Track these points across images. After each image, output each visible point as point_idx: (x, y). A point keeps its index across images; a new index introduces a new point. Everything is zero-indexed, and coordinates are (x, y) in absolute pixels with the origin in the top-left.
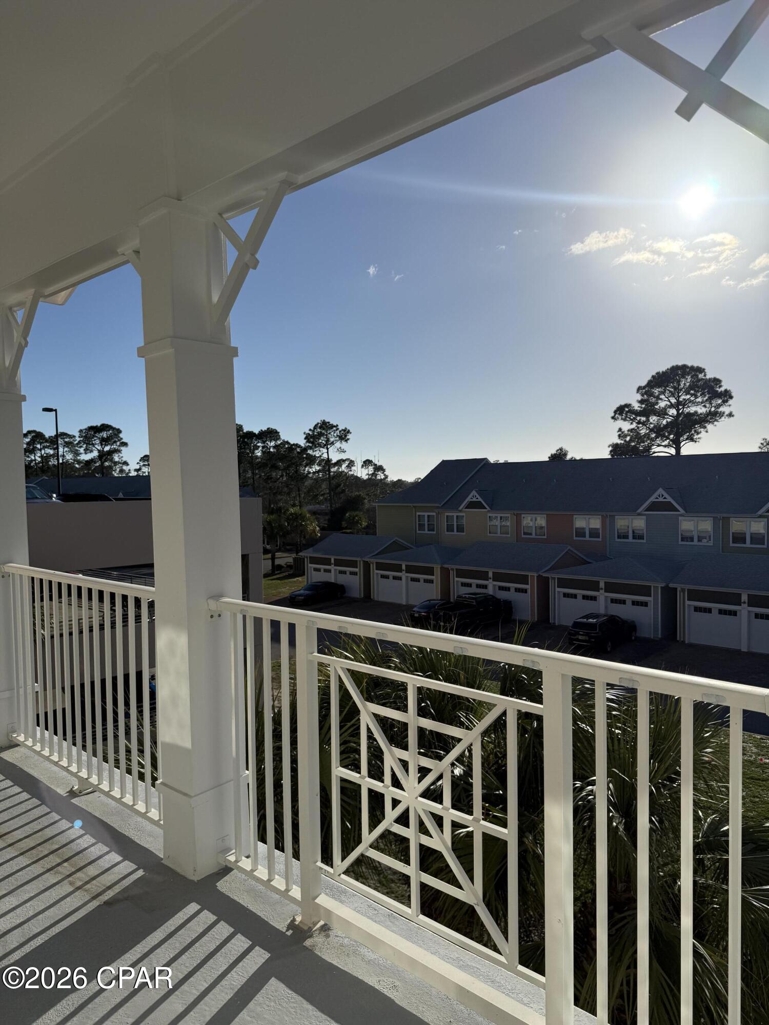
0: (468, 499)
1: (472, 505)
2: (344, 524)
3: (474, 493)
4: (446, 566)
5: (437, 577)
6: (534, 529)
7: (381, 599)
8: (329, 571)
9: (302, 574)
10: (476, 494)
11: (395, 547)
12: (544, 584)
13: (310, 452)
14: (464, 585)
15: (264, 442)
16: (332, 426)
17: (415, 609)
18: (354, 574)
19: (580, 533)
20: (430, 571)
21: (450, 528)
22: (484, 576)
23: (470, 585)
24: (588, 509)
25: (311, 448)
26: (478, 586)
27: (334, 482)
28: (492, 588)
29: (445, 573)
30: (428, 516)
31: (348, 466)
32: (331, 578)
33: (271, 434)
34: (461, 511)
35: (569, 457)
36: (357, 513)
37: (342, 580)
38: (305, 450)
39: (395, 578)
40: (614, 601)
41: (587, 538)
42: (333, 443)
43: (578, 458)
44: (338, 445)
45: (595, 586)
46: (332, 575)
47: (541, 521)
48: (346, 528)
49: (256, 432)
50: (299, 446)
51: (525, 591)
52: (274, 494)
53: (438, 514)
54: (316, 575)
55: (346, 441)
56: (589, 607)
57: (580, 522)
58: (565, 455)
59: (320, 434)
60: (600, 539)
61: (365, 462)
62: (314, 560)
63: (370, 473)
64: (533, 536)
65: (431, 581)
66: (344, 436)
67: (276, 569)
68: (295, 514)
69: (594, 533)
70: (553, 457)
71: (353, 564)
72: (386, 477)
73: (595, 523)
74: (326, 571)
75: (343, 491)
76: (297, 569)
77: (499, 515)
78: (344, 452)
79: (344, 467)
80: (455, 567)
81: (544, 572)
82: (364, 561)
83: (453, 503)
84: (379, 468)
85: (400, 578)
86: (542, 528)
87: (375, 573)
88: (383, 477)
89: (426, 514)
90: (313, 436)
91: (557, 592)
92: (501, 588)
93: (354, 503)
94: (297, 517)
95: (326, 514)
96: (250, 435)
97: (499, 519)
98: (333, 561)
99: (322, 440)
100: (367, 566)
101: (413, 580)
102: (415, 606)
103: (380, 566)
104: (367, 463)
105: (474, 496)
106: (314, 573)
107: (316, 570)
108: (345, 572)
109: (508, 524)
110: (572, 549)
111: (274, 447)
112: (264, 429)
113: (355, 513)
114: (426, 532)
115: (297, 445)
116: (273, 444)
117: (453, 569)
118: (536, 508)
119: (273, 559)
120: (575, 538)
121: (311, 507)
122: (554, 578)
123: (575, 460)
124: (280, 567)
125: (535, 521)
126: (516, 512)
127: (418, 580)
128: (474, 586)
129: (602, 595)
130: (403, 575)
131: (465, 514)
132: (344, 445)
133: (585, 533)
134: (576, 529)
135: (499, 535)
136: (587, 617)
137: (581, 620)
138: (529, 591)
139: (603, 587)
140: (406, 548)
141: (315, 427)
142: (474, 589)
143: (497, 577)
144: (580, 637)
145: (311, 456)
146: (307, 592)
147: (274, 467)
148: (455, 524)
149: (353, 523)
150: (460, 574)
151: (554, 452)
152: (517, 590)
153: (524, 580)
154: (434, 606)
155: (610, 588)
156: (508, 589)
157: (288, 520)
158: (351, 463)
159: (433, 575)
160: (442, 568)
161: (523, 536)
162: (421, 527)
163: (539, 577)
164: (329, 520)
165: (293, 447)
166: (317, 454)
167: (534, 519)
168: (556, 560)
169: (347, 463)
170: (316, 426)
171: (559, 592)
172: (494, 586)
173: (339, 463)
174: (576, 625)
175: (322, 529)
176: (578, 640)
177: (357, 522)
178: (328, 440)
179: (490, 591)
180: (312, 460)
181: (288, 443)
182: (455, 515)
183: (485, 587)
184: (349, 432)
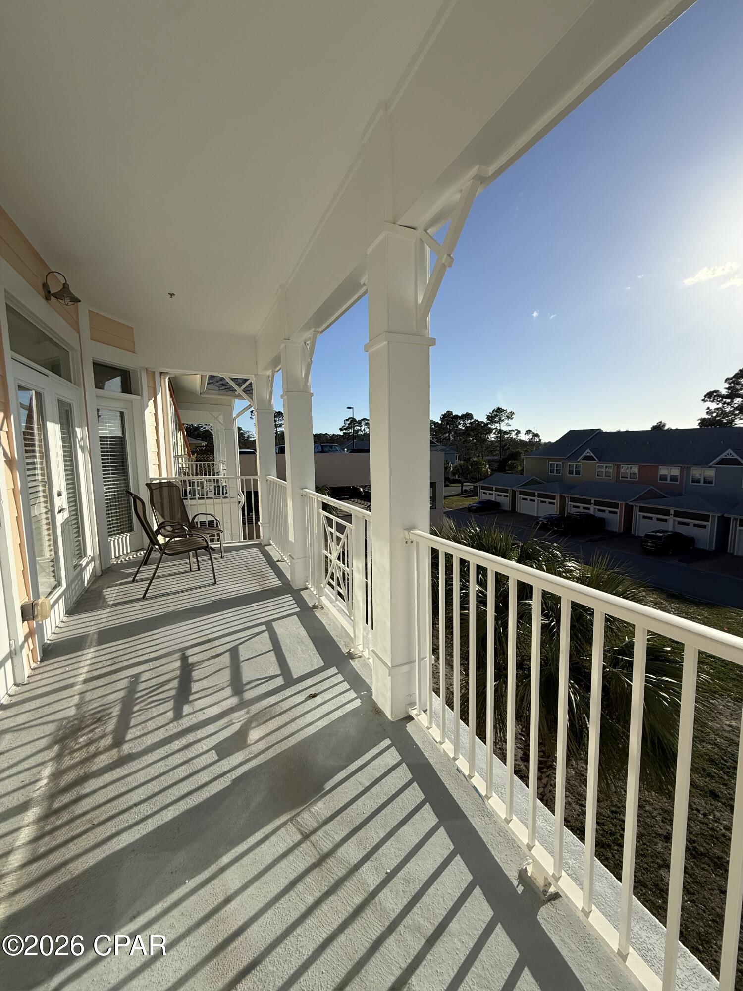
0: (584, 454)
1: (586, 458)
2: (507, 468)
3: (588, 450)
4: (563, 495)
5: (557, 501)
6: (629, 474)
7: (522, 512)
8: (492, 494)
9: (477, 496)
10: (589, 451)
11: (533, 482)
12: (629, 510)
13: (489, 426)
14: (574, 507)
15: (463, 421)
16: (503, 411)
17: (540, 519)
18: (507, 496)
19: (663, 478)
20: (553, 498)
21: (571, 472)
22: (589, 502)
23: (578, 507)
24: (671, 463)
25: (490, 424)
26: (584, 508)
27: (503, 443)
28: (593, 510)
29: (563, 499)
30: (557, 464)
31: (516, 434)
32: (493, 498)
33: (468, 416)
34: (578, 462)
35: (666, 428)
36: (515, 462)
37: (499, 499)
38: (488, 424)
39: (531, 500)
40: (679, 523)
41: (668, 481)
42: (503, 420)
43: (674, 428)
44: (506, 421)
45: (667, 513)
46: (492, 496)
47: (635, 469)
48: (508, 470)
49: (460, 415)
50: (484, 423)
51: (616, 513)
52: (468, 450)
53: (563, 463)
54: (485, 496)
55: (512, 419)
56: (661, 526)
57: (663, 471)
58: (664, 426)
59: (496, 415)
60: (678, 483)
61: (527, 431)
62: (483, 488)
63: (530, 438)
64: (629, 479)
65: (553, 504)
66: (510, 416)
67: (463, 492)
68: (476, 461)
69: (674, 479)
70: (654, 428)
71: (506, 491)
72: (540, 440)
73: (675, 472)
74: (490, 494)
75: (509, 449)
76: (474, 493)
77: (605, 465)
78: (510, 425)
79: (513, 435)
80: (569, 496)
81: (632, 502)
82: (513, 490)
83: (574, 457)
84: (537, 435)
85: (534, 501)
86: (634, 474)
87: (519, 497)
88: (538, 440)
89: (556, 463)
90: (492, 417)
91: (638, 515)
92: (599, 510)
93: (515, 456)
94: (476, 463)
95: (497, 462)
96: (456, 417)
97: (605, 467)
98: (494, 489)
99: (497, 419)
100: (514, 492)
101: (542, 502)
102: (540, 517)
103: (522, 493)
104: (529, 432)
105: (588, 452)
106: (483, 495)
107: (485, 493)
108: (501, 495)
109: (611, 470)
110: (653, 488)
111: (469, 423)
112: (464, 413)
113: (514, 462)
114: (555, 474)
115: (482, 422)
116: (469, 421)
117: (568, 497)
118: (633, 461)
119: (462, 486)
120: (659, 481)
121: (488, 458)
122: (637, 506)
123: (671, 429)
124: (466, 491)
125: (631, 470)
126: (617, 463)
127: (545, 502)
128: (581, 508)
129: (671, 519)
130: (536, 499)
131: (581, 463)
132: (510, 421)
133: (667, 478)
134: (660, 475)
135: (604, 477)
136: (656, 532)
137: (651, 533)
138: (618, 513)
139: (673, 513)
140: (540, 483)
141: (493, 412)
142: (581, 510)
143: (597, 503)
144: (649, 544)
145: (490, 428)
146: (477, 505)
147: (469, 435)
148: (574, 469)
149: (513, 467)
150: (572, 500)
151: (655, 424)
152: (610, 512)
153: (616, 506)
154: (552, 518)
155: (677, 514)
156: (604, 511)
157: (471, 465)
158: (518, 432)
159: (555, 499)
160: (561, 496)
161: (621, 479)
162: (552, 471)
163: (626, 505)
164: (498, 465)
165: (479, 423)
166: (493, 427)
167: (629, 468)
168: (640, 495)
169: (516, 432)
170: (494, 410)
171: (640, 515)
172: (595, 508)
173: (510, 432)
174: (647, 536)
175: (493, 470)
176: (647, 545)
177: (515, 467)
178: (500, 419)
179: (592, 512)
180: (490, 431)
181: (477, 421)
182: (575, 464)
183: (589, 509)
184: (513, 413)
